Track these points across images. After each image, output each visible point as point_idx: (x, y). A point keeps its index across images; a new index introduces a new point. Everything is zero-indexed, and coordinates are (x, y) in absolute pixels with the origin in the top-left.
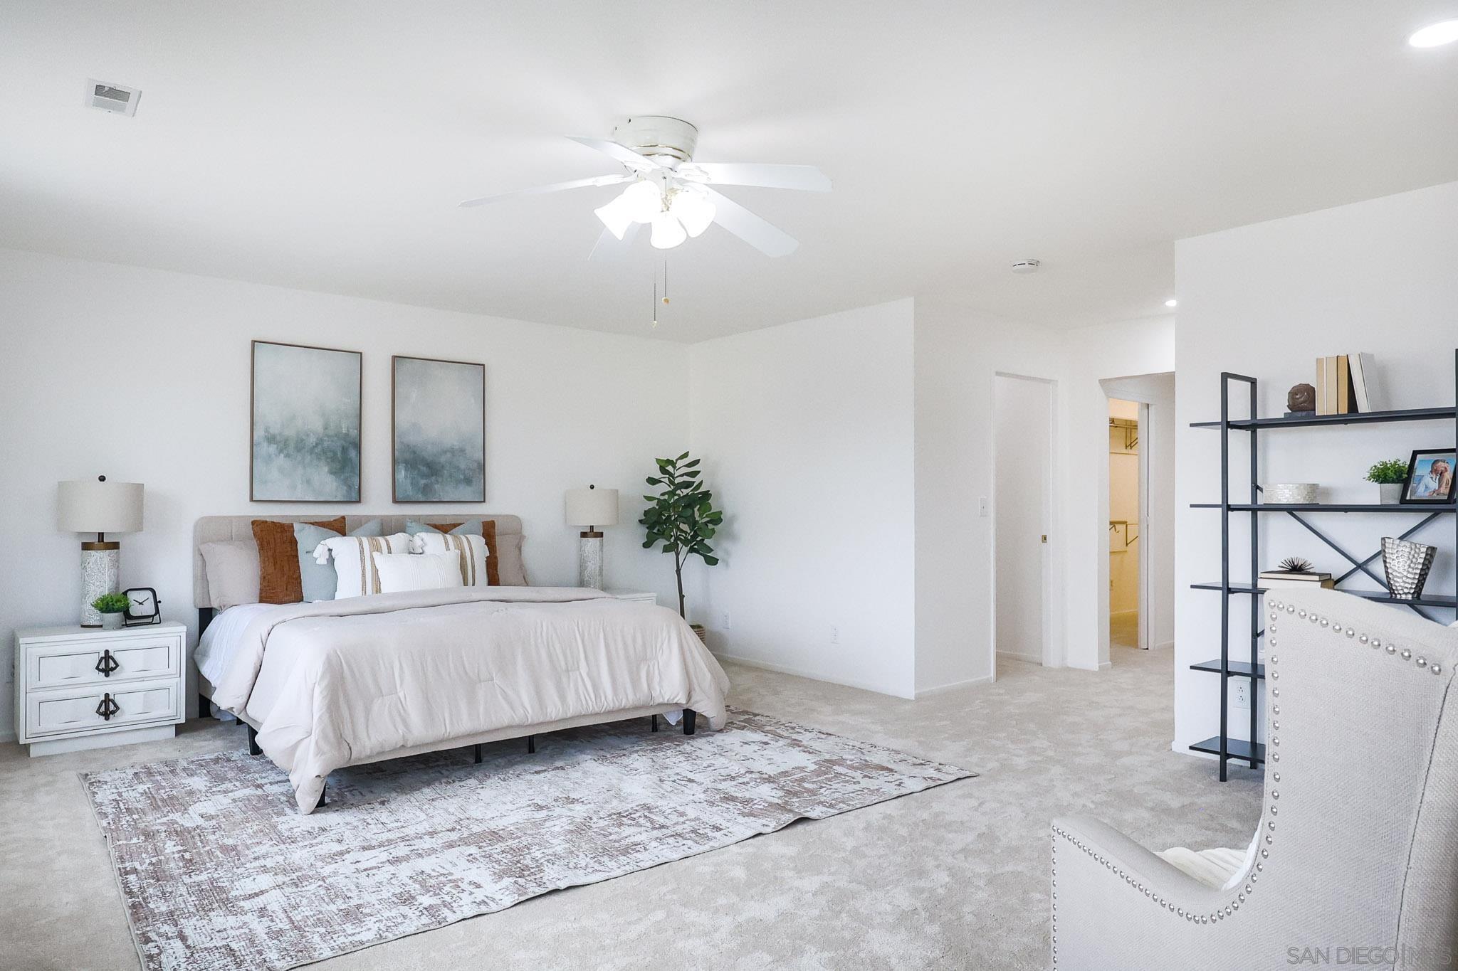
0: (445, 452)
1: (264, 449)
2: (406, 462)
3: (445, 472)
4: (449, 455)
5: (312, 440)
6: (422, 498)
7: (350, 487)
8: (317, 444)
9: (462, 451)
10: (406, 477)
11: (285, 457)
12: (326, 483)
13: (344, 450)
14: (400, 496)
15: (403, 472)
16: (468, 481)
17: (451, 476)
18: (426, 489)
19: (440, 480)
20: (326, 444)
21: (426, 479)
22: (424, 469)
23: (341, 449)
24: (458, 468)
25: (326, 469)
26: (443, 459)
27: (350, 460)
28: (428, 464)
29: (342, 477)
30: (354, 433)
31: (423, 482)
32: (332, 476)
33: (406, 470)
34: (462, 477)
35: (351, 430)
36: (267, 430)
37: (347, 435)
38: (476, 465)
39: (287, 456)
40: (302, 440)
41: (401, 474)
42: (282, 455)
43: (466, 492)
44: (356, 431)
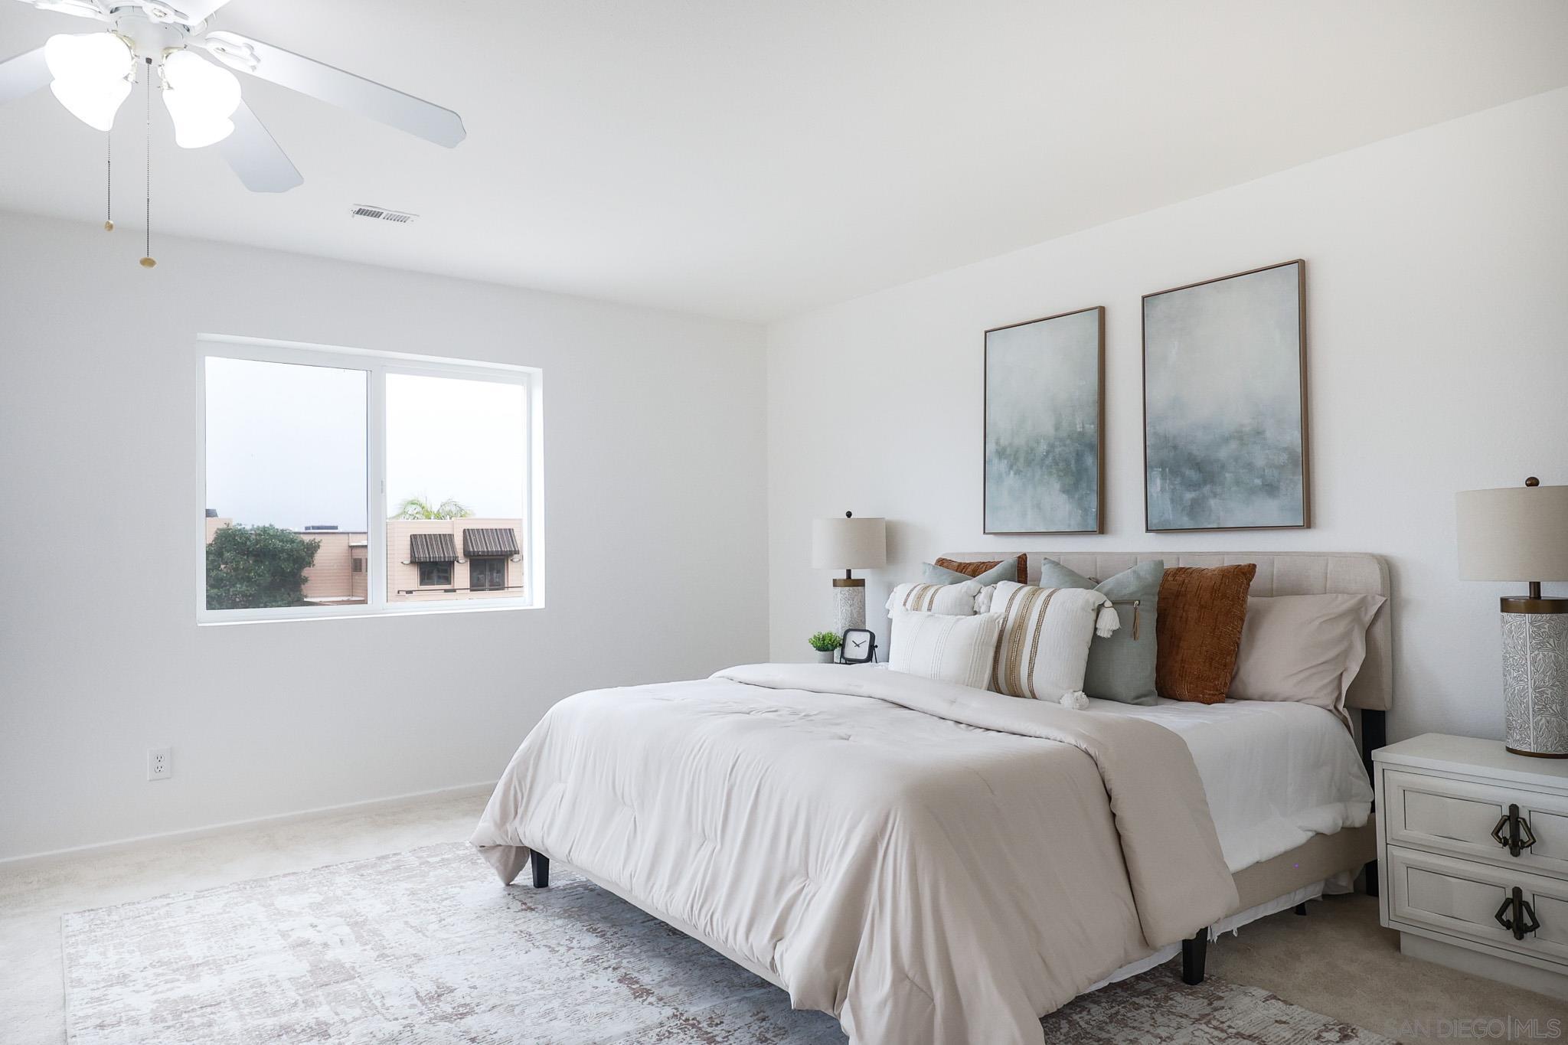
0: (1226, 440)
1: (998, 466)
2: (1162, 465)
3: (1227, 475)
4: (1234, 445)
5: (1043, 447)
6: (1186, 522)
7: (1085, 511)
8: (1048, 452)
9: (1259, 433)
10: (1163, 490)
11: (1015, 474)
12: (1061, 508)
13: (1079, 456)
14: (1154, 521)
15: (1158, 482)
16: (1270, 489)
17: (1238, 483)
18: (1195, 508)
19: (1218, 490)
20: (1057, 450)
21: (1195, 491)
22: (1192, 474)
23: (1074, 455)
24: (1250, 467)
25: (1057, 486)
26: (1223, 454)
27: (1086, 470)
28: (1197, 464)
29: (1077, 496)
30: (1091, 428)
31: (1189, 496)
32: (1065, 496)
33: (1163, 478)
34: (1258, 482)
35: (1087, 426)
36: (997, 443)
37: (1082, 434)
38: (1284, 457)
39: (1018, 472)
40: (1032, 449)
41: (1157, 485)
42: (1012, 473)
43: (1270, 510)
44: (1092, 426)
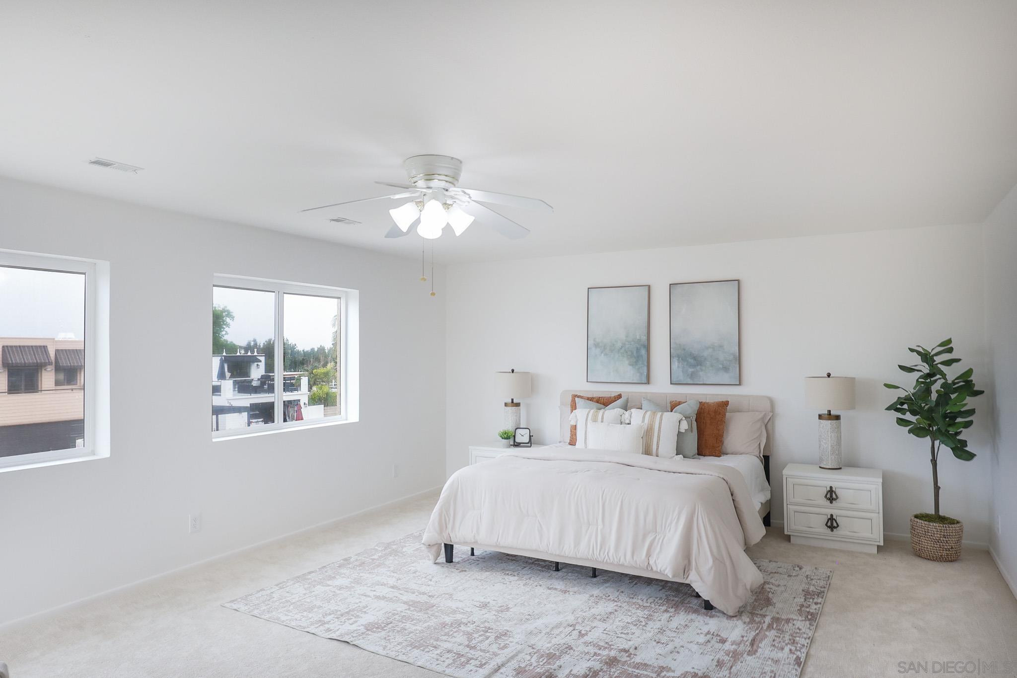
0: (707, 348)
1: (594, 351)
2: (678, 356)
3: (707, 362)
4: (710, 350)
5: (619, 345)
6: (690, 381)
7: (641, 374)
8: (622, 347)
9: (721, 346)
10: (678, 367)
11: (605, 355)
12: (628, 371)
13: (638, 350)
14: (674, 380)
15: (676, 363)
16: (726, 369)
17: (712, 366)
18: (692, 375)
19: (704, 368)
20: (627, 346)
21: (693, 368)
22: (692, 361)
23: (636, 349)
24: (717, 359)
25: (627, 362)
26: (706, 354)
27: (642, 356)
28: (694, 357)
29: (637, 367)
30: (644, 338)
31: (691, 370)
32: (631, 367)
33: (679, 362)
34: (721, 366)
35: (642, 337)
36: (594, 340)
37: (640, 340)
38: (732, 357)
39: (606, 355)
40: (614, 345)
41: (676, 365)
42: (603, 354)
43: (725, 378)
44: (645, 337)
